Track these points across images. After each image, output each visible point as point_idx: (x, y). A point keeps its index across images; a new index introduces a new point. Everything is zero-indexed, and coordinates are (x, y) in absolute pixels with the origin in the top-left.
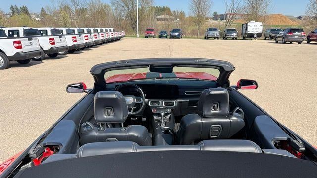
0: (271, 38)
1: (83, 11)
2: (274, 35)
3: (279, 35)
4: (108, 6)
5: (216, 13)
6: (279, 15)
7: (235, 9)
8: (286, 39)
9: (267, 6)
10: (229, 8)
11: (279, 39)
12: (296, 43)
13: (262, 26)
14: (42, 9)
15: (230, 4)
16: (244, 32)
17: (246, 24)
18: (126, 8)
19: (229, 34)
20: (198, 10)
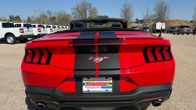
0: (171, 32)
1: (54, 18)
2: (172, 30)
3: (175, 30)
4: (70, 15)
5: (137, 19)
6: (178, 20)
7: (149, 16)
8: (179, 32)
9: (168, 14)
10: (145, 15)
11: (175, 32)
12: (185, 34)
13: (165, 25)
14: (29, 17)
15: (145, 13)
16: (154, 29)
17: (155, 24)
18: (81, 16)
19: (145, 30)
20: (125, 16)
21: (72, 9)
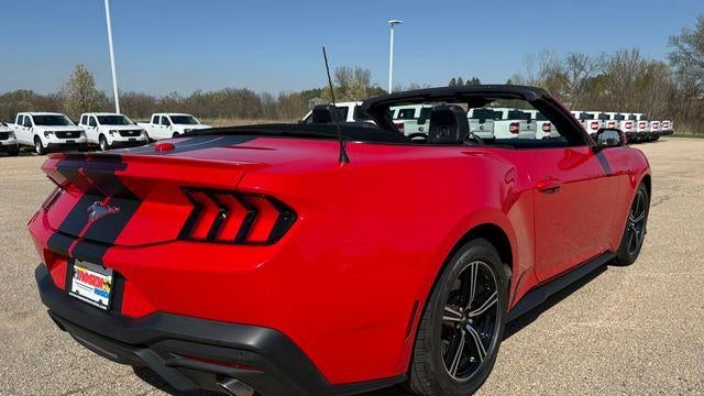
21: (674, 41)
